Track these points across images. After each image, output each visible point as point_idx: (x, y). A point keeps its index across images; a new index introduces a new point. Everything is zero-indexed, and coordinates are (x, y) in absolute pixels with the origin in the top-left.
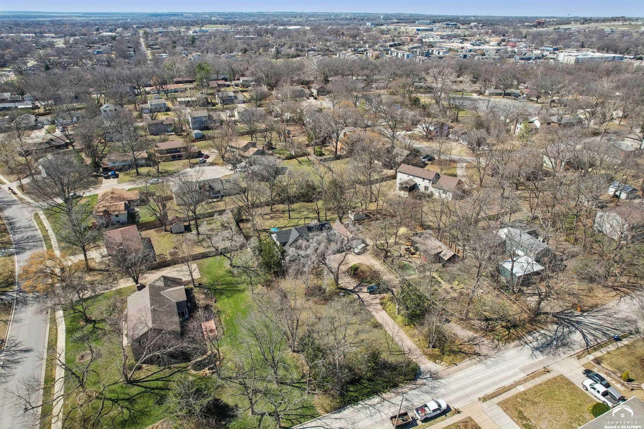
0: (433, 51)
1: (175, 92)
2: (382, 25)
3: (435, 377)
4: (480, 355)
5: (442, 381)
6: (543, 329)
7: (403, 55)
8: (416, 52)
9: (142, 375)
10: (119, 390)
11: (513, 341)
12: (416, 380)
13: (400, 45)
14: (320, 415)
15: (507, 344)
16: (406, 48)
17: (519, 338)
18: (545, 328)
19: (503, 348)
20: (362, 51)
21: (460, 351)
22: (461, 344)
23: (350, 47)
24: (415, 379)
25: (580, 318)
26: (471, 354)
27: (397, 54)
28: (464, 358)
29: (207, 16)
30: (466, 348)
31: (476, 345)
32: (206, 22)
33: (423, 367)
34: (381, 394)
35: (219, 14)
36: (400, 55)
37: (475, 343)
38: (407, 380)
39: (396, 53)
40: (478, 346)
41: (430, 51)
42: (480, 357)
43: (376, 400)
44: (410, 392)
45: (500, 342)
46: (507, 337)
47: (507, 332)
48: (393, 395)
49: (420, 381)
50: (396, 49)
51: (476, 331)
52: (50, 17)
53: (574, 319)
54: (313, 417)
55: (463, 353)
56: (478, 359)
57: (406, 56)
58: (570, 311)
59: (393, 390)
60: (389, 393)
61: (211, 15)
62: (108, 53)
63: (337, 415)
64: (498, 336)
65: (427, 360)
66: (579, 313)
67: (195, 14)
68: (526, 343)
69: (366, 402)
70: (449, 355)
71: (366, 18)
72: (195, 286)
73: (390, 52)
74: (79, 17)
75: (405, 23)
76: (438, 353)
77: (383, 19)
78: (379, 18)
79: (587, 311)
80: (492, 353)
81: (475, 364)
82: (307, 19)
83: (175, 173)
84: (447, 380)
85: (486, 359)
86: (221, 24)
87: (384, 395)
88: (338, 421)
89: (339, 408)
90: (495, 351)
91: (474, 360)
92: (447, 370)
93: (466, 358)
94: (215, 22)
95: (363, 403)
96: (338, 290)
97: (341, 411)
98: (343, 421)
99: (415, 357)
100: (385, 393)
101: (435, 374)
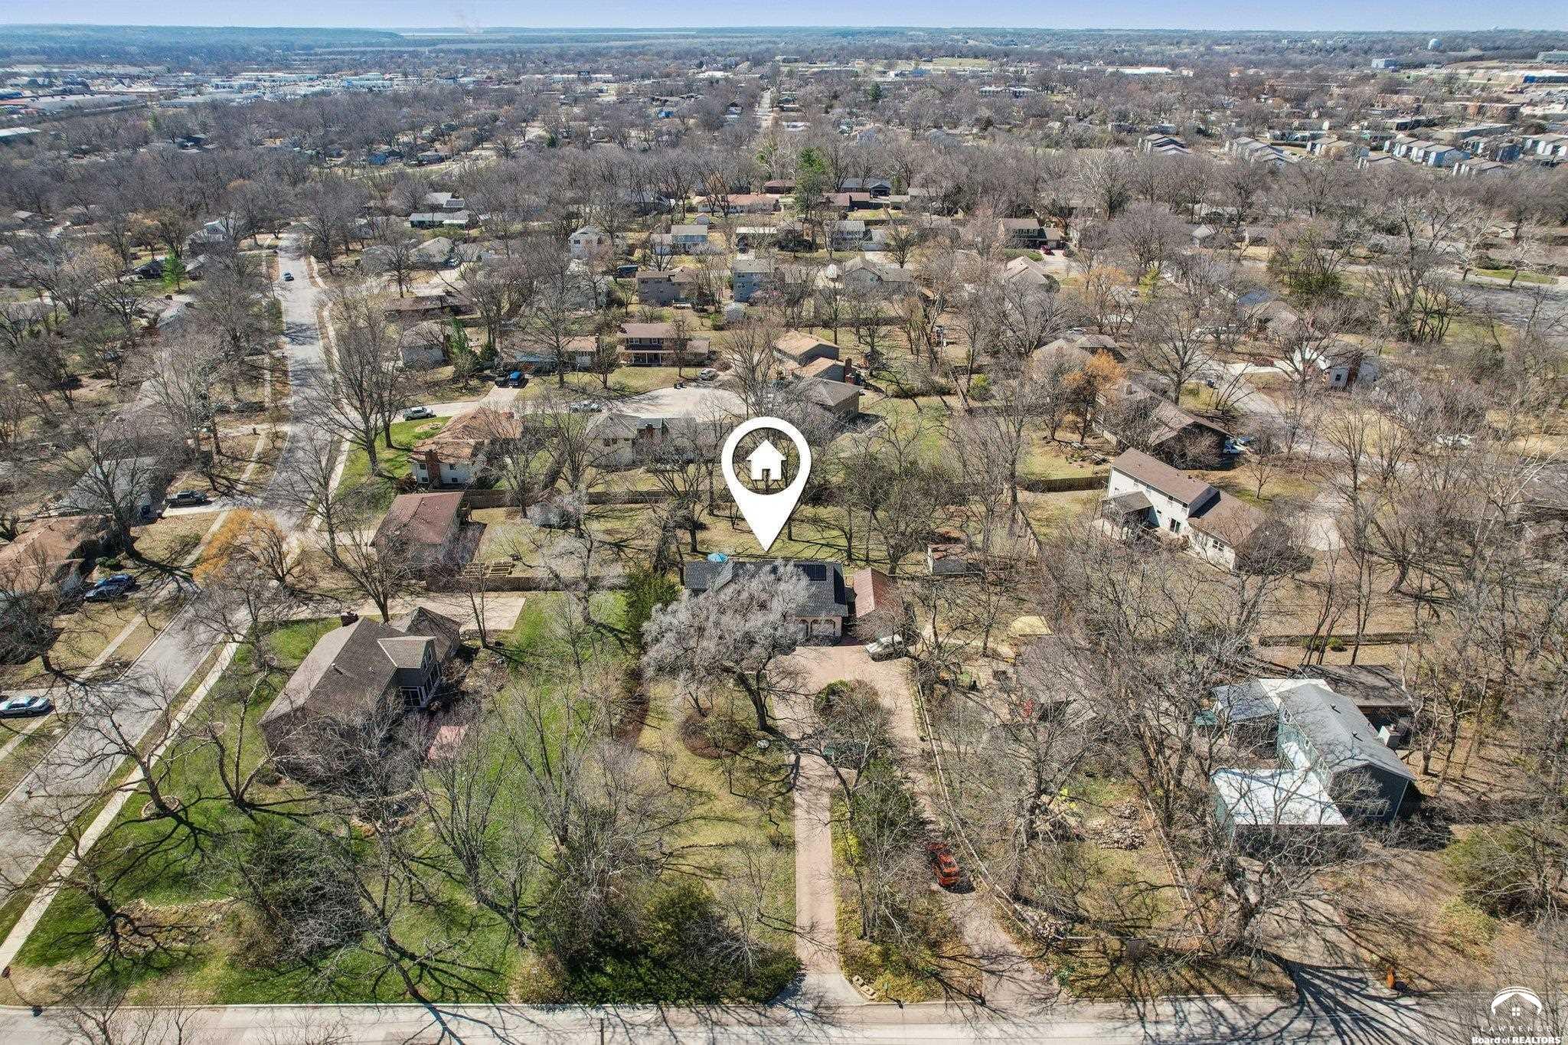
0: (1536, 143)
1: (749, 212)
2: (1422, 65)
3: (824, 1013)
4: (983, 1003)
5: (832, 1031)
6: (1227, 998)
7: (1427, 154)
8: (1475, 146)
9: (269, 796)
10: (215, 813)
11: (1108, 998)
12: (771, 1006)
13: (1431, 124)
14: (506, 1001)
15: (1084, 1002)
16: (1446, 133)
17: (1131, 998)
18: (1235, 997)
19: (1062, 1009)
20: (1304, 139)
21: (936, 975)
22: (953, 958)
23: (1270, 128)
24: (769, 1000)
25: (1379, 1006)
26: (960, 992)
27: (1409, 149)
28: (931, 995)
29: (959, 37)
30: (958, 973)
31: (992, 973)
32: (942, 52)
33: (811, 980)
34: (666, 1005)
35: (988, 33)
36: (1417, 153)
37: (994, 967)
38: (749, 998)
39: (1404, 148)
40: (994, 979)
41: (1529, 143)
42: (979, 1009)
43: (646, 1014)
44: (736, 1029)
45: (1065, 990)
46: (1093, 983)
47: (1104, 970)
48: (694, 1018)
49: (779, 1012)
50: (1411, 136)
51: (1023, 938)
52: (631, 38)
53: (1354, 1004)
54: (490, 998)
55: (941, 981)
56: (968, 1012)
57: (1433, 155)
58: (1358, 975)
59: (702, 1009)
60: (687, 1011)
61: (968, 33)
62: (682, 118)
63: (539, 1016)
64: (1073, 970)
65: (835, 967)
66: (1387, 992)
67: (932, 33)
68: (1142, 1018)
69: (620, 1012)
70: (899, 975)
71: (1379, 47)
72: (486, 646)
73: (1387, 143)
74: (687, 37)
75: (1501, 58)
76: (874, 959)
77: (1435, 48)
78: (1423, 44)
79: (1421, 994)
80: (1021, 1009)
81: (953, 1022)
82: (1209, 48)
83: (638, 393)
84: (847, 1034)
85: (990, 1019)
86: (976, 57)
87: (672, 1013)
88: (532, 1028)
89: (552, 1001)
90: (1034, 1009)
91: (957, 1010)
92: (865, 1011)
93: (939, 997)
94: (965, 51)
95: (611, 1010)
96: (761, 733)
97: (554, 1010)
98: (542, 1032)
99: (812, 948)
100: (678, 1006)
101: (828, 1008)
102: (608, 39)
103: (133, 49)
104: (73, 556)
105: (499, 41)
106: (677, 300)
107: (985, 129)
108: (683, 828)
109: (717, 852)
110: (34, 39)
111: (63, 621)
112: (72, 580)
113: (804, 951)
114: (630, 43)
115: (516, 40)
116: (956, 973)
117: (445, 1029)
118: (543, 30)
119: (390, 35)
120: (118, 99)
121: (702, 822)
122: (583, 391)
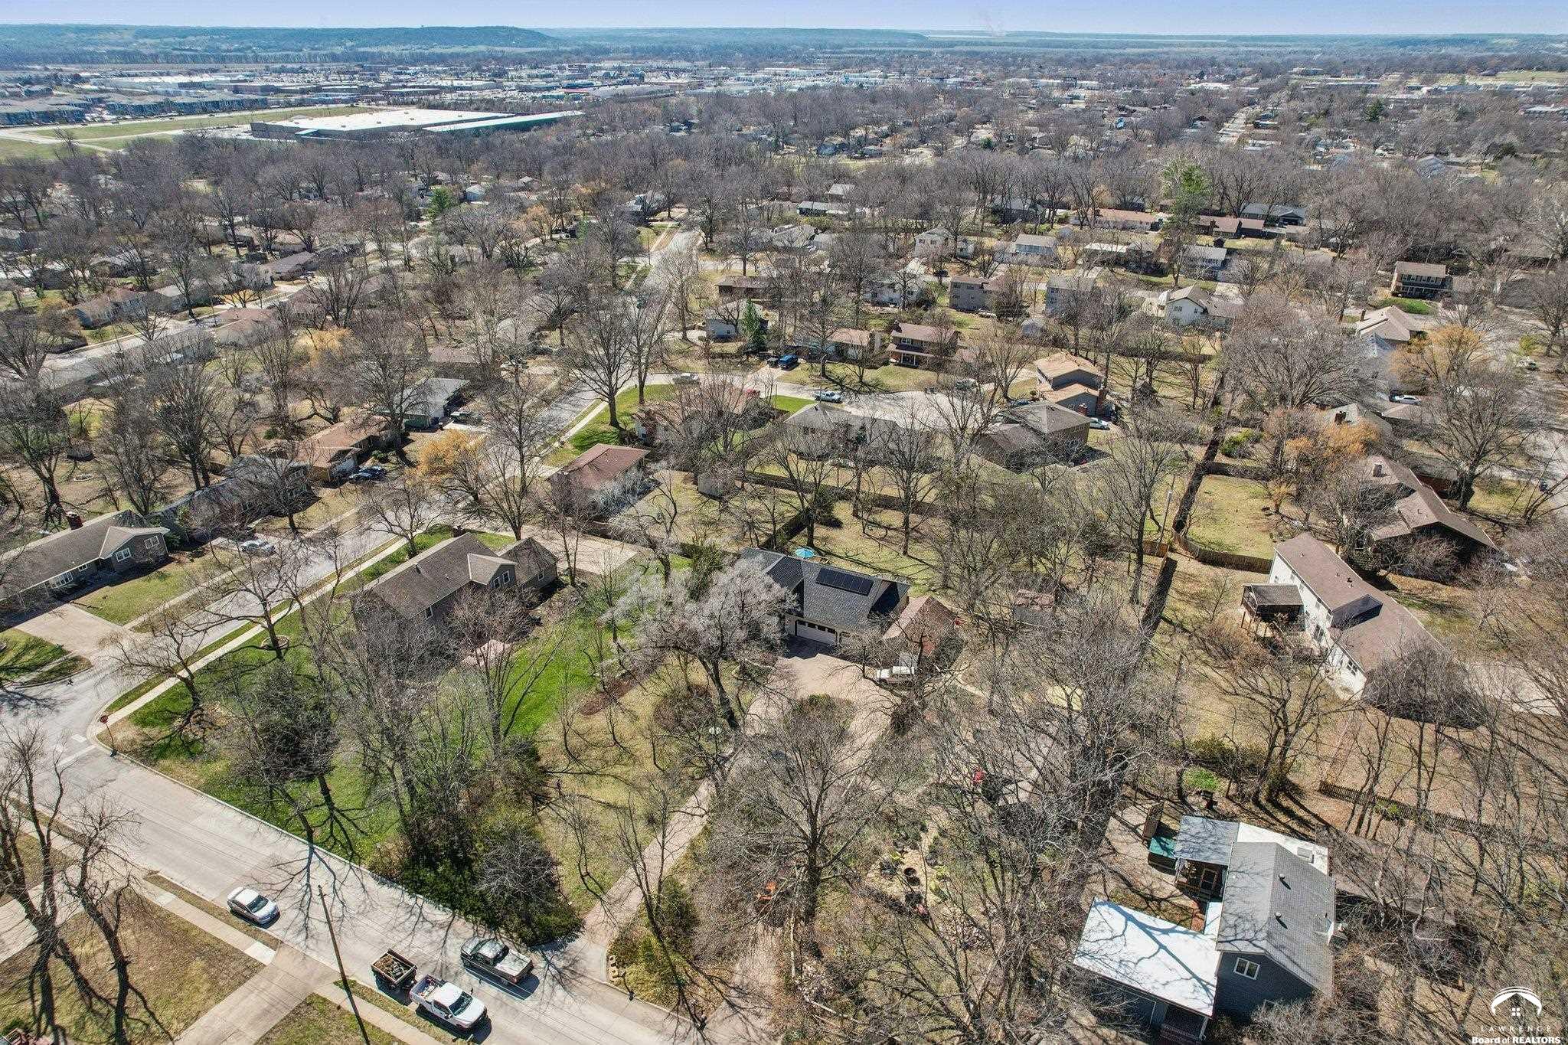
3: (566, 975)
4: (701, 1029)
5: (560, 993)
12: (533, 950)
14: (359, 863)
21: (681, 986)
22: (709, 978)
24: (534, 945)
26: (688, 1008)
28: (662, 999)
30: (701, 992)
31: (732, 1005)
33: (579, 943)
34: (460, 915)
37: (739, 1002)
38: (519, 935)
40: (729, 1011)
42: (694, 1031)
43: (440, 915)
48: (470, 934)
52: (1152, 45)
54: (351, 857)
55: (681, 992)
56: (682, 1029)
59: (482, 929)
60: (469, 926)
62: (1136, 129)
63: (371, 883)
65: (605, 941)
67: (1524, 40)
69: (424, 905)
70: (651, 971)
72: (573, 584)
81: (661, 1032)
83: (887, 392)
84: (569, 1000)
87: (458, 923)
88: (360, 891)
89: (386, 876)
91: (674, 1023)
92: (601, 989)
93: (668, 1005)
94: (1548, 61)
95: (420, 902)
96: (724, 721)
97: (384, 883)
98: (363, 896)
99: (602, 917)
100: (467, 920)
101: (573, 972)
102: (1126, 46)
103: (698, 48)
104: (356, 445)
105: (1015, 45)
106: (985, 308)
107: (1500, 158)
108: (594, 780)
109: (600, 809)
110: (631, 39)
111: (326, 493)
112: (348, 464)
113: (594, 917)
114: (1143, 50)
115: (1034, 44)
116: (700, 994)
117: (308, 867)
118: (1066, 35)
119: (916, 36)
120: (656, 88)
121: (612, 780)
122: (839, 383)
